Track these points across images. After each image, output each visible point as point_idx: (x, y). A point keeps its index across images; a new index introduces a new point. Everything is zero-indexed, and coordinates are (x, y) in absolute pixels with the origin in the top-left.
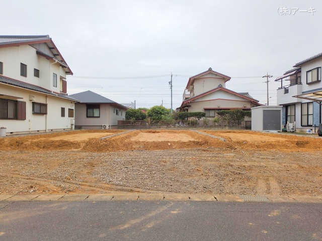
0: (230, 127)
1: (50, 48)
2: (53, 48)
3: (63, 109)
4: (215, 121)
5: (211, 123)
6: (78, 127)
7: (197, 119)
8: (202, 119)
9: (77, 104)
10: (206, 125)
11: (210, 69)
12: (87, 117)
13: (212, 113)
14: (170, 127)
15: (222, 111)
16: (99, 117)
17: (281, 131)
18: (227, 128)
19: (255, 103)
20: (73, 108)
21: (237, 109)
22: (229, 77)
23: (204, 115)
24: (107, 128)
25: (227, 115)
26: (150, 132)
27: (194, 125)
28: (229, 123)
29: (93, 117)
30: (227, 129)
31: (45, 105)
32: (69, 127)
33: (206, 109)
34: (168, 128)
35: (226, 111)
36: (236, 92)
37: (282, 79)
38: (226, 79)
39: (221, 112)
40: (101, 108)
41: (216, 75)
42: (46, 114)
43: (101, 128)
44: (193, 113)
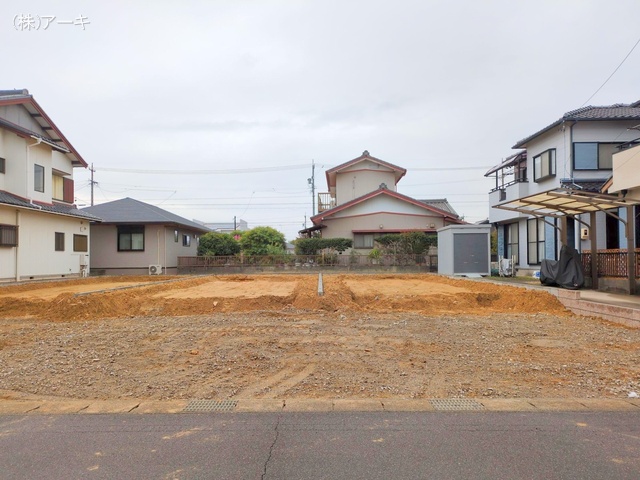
0: (401, 267)
1: (32, 116)
2: (39, 115)
3: (60, 238)
4: (372, 257)
5: (363, 261)
6: (97, 272)
7: (337, 253)
8: (348, 252)
9: (96, 225)
10: (354, 264)
11: (366, 154)
12: (119, 250)
13: (369, 241)
14: (283, 270)
15: (384, 236)
16: (143, 250)
17: (489, 274)
18: (394, 269)
19: (451, 219)
20: (86, 232)
21: (414, 231)
22: (402, 169)
23: (349, 244)
24: (159, 271)
25: (395, 243)
26: (234, 279)
27: (330, 264)
28: (398, 259)
29: (131, 250)
30: (394, 271)
31: (14, 229)
32: (77, 270)
33: (356, 233)
34: (279, 270)
35: (392, 236)
36: (413, 197)
37: (496, 171)
38: (398, 173)
40: (148, 233)
41: (379, 165)
42: (15, 245)
43: (146, 272)
44: (327, 241)
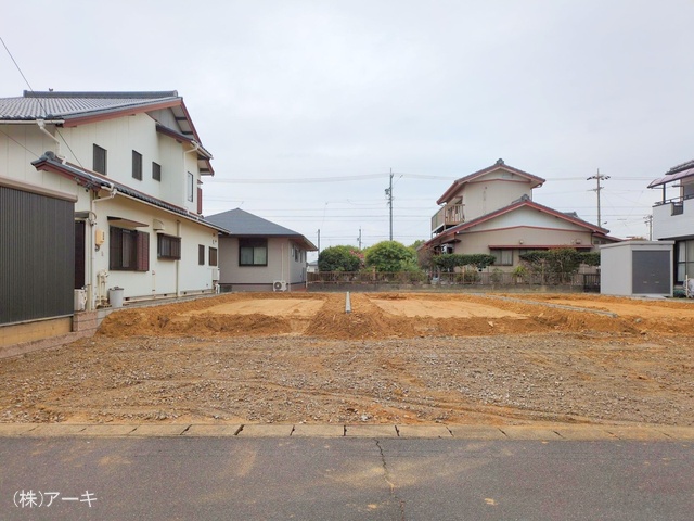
0: (551, 287)
1: (177, 119)
2: (185, 119)
3: (202, 248)
4: (517, 274)
5: (505, 279)
6: (226, 287)
7: (477, 270)
8: (489, 269)
10: (496, 283)
11: (500, 163)
12: (240, 265)
13: (505, 257)
14: (421, 287)
15: (530, 252)
16: (266, 265)
17: (672, 295)
18: (544, 288)
19: (600, 236)
20: (216, 246)
21: (564, 247)
22: (540, 179)
23: (491, 262)
24: (284, 288)
25: (543, 261)
26: (385, 298)
27: (469, 281)
28: (546, 278)
29: (253, 265)
30: (543, 291)
32: (211, 287)
33: (493, 249)
34: (416, 288)
35: (540, 252)
37: (664, 183)
38: (534, 182)
39: (529, 254)
40: (271, 246)
41: (513, 174)
42: (178, 258)
44: (468, 257)
